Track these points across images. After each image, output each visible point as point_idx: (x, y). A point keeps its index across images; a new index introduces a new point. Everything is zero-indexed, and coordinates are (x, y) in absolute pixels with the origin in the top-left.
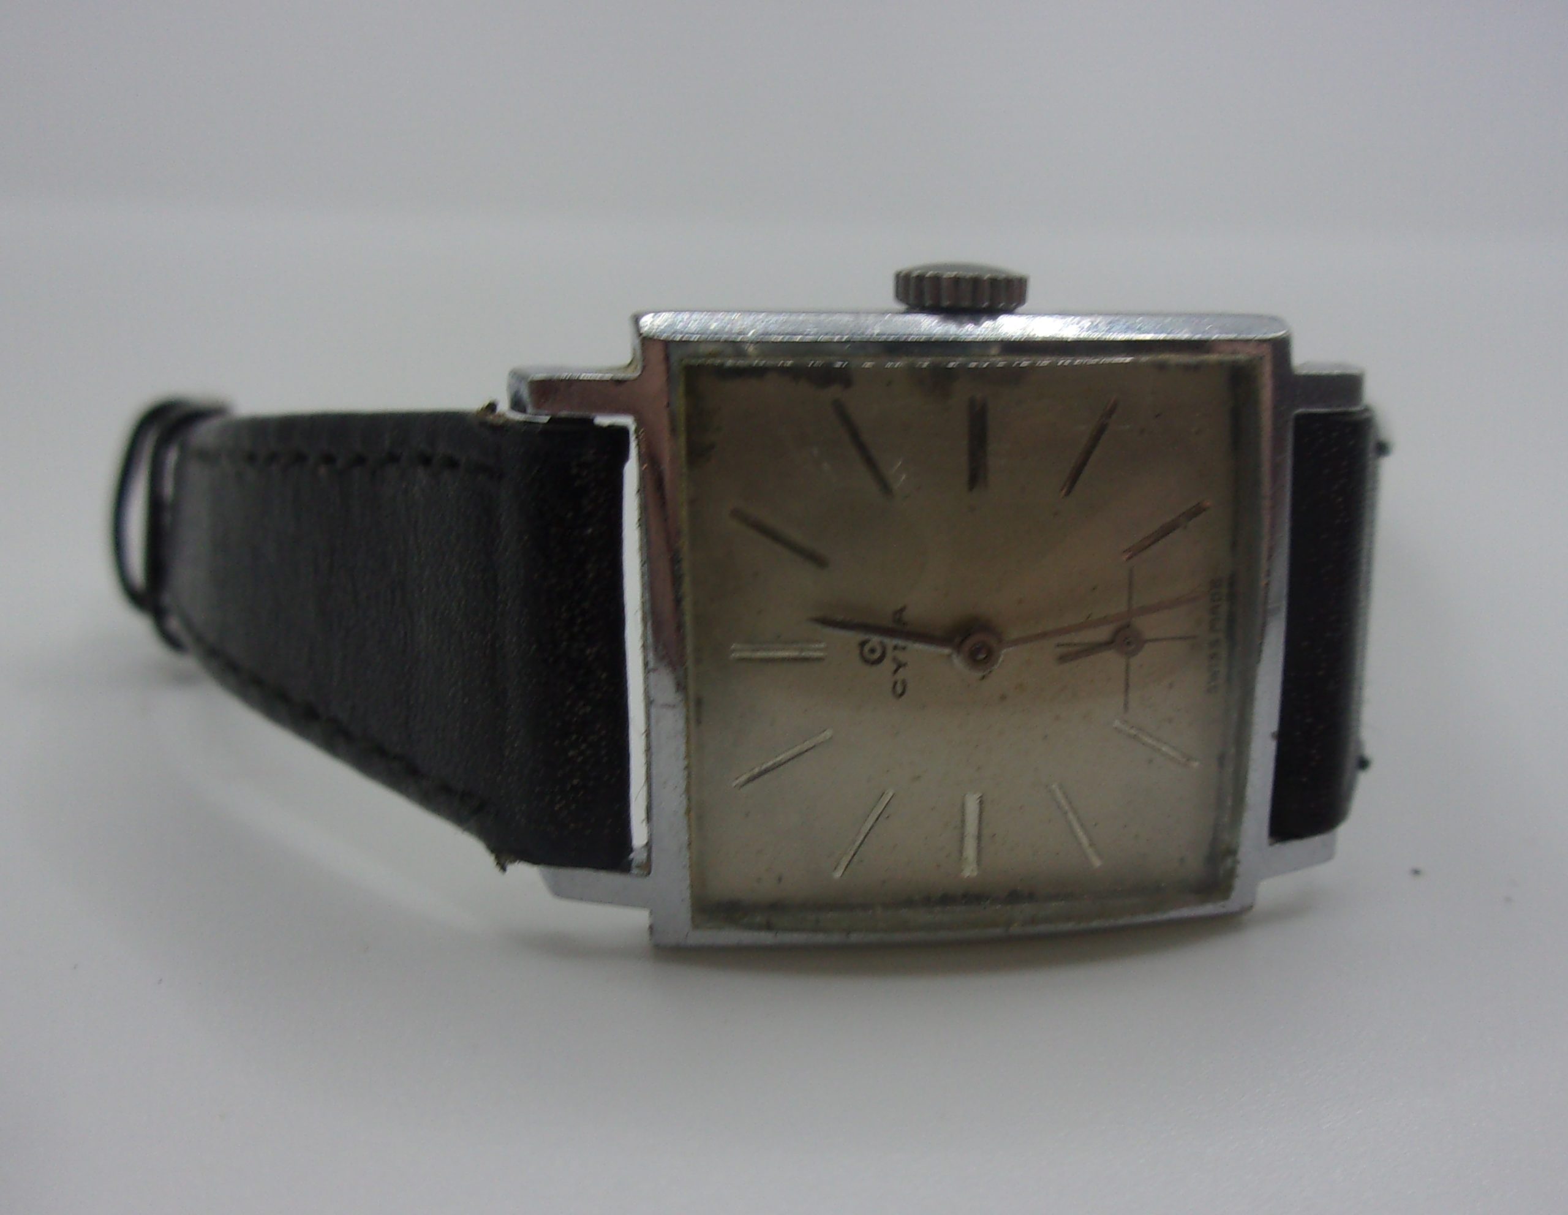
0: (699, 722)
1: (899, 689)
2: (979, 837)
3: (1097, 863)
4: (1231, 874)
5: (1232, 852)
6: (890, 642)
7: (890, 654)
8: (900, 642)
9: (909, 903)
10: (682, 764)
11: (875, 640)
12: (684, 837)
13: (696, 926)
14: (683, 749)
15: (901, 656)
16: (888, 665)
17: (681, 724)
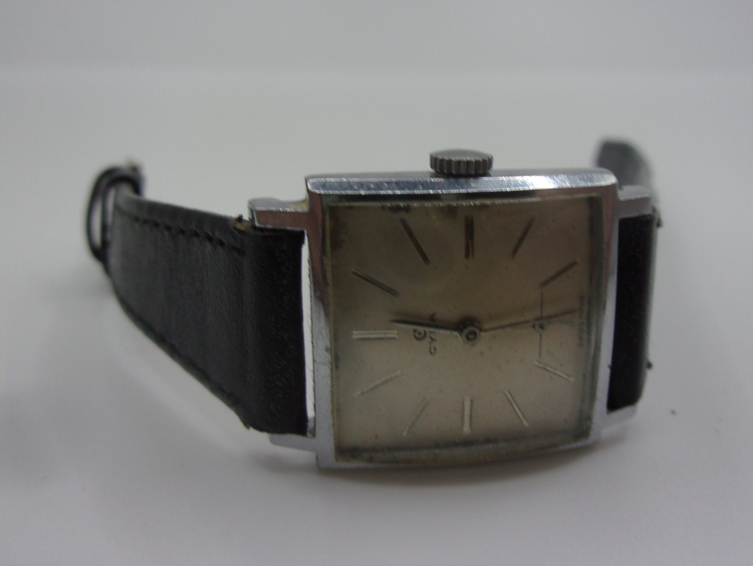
0: (337, 368)
1: (433, 351)
2: (471, 417)
3: (526, 424)
4: (589, 428)
5: (589, 418)
6: (427, 329)
7: (428, 334)
8: (432, 330)
9: (437, 446)
10: (329, 389)
11: (421, 329)
12: (331, 422)
13: (337, 460)
14: (329, 382)
15: (433, 336)
16: (427, 340)
17: (328, 372)
